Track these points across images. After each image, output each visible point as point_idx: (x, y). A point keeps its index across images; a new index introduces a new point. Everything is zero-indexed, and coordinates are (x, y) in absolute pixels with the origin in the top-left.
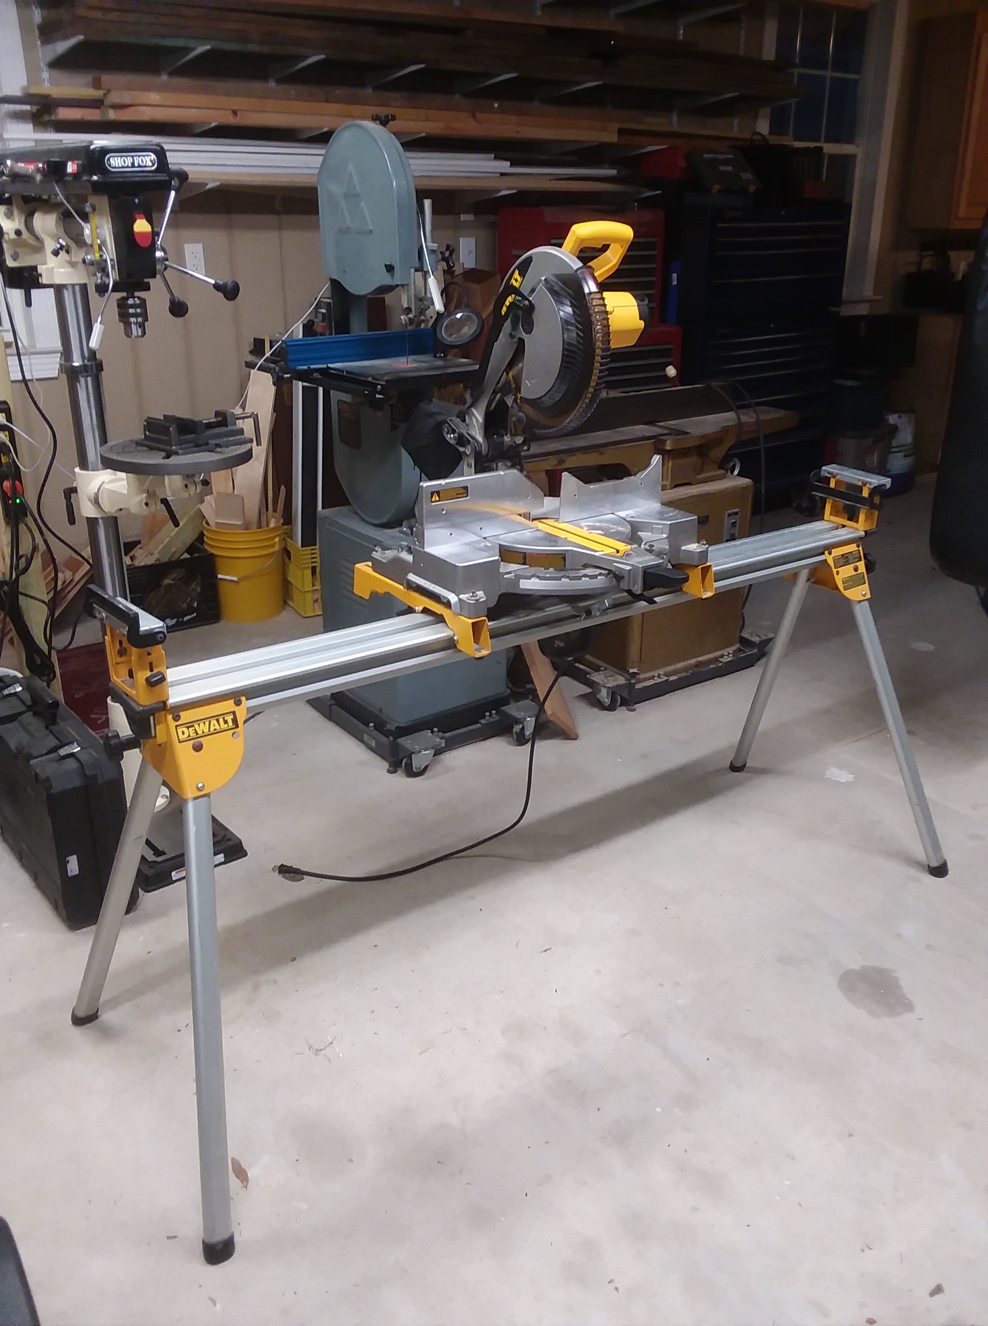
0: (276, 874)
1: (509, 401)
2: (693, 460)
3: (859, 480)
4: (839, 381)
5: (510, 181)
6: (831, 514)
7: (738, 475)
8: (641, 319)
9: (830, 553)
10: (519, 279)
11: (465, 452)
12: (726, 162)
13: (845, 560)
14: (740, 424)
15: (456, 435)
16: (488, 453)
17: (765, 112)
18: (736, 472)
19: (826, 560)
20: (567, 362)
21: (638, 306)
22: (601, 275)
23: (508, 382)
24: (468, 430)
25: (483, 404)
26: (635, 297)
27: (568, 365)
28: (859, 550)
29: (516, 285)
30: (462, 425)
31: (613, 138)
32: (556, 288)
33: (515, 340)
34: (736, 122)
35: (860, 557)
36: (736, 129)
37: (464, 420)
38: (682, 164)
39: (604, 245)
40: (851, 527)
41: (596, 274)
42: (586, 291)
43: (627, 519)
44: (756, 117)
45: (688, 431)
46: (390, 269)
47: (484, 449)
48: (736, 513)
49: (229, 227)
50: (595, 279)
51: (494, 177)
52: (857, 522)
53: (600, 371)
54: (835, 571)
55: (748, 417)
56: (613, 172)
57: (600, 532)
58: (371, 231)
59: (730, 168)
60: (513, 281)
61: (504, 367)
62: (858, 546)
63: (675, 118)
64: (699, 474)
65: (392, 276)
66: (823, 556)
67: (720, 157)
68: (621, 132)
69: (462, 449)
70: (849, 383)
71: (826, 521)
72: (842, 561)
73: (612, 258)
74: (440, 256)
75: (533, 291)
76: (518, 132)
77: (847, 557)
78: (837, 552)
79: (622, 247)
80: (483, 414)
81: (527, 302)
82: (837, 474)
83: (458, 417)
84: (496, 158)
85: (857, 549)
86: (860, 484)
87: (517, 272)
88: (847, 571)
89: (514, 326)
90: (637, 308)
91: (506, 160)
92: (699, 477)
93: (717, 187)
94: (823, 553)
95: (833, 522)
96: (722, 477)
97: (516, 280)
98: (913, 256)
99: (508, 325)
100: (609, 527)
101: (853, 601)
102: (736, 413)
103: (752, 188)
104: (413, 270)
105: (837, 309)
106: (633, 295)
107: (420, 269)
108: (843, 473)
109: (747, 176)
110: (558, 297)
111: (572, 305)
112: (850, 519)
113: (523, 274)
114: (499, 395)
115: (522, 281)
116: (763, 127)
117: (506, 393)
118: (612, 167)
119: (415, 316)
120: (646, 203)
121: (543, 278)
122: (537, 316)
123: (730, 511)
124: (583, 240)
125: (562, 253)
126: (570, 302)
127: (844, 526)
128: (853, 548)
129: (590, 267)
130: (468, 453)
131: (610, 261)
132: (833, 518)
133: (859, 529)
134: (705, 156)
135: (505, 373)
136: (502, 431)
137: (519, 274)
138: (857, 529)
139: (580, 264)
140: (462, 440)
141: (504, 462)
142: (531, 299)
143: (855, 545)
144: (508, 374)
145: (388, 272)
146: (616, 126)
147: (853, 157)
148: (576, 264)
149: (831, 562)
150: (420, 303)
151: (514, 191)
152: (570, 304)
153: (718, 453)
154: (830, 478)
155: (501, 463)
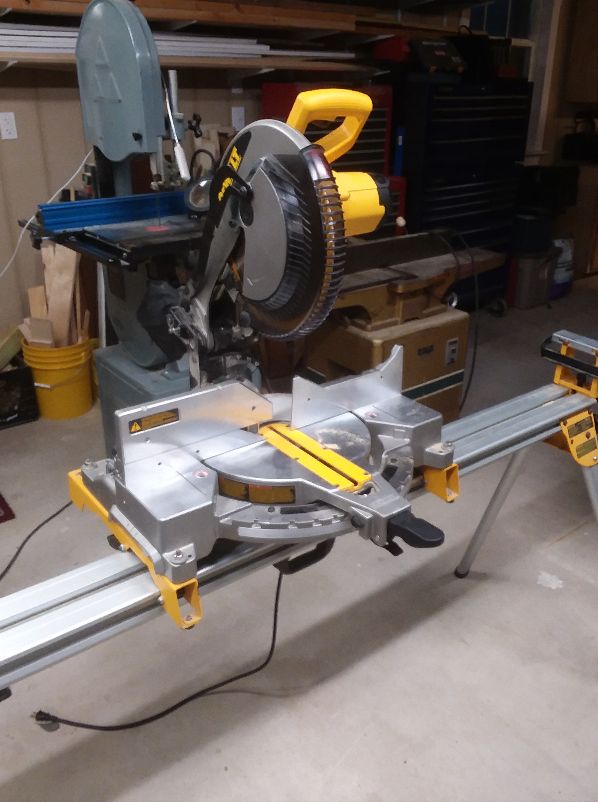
0: (34, 721)
1: (233, 295)
2: (420, 299)
3: (593, 350)
4: (521, 216)
5: (269, 62)
6: (561, 378)
7: (457, 307)
8: (381, 204)
9: (565, 424)
10: (238, 158)
11: (189, 345)
12: (440, 48)
13: (579, 428)
14: (459, 267)
15: (179, 328)
16: (214, 347)
17: (467, 12)
18: (454, 304)
19: (561, 431)
20: (293, 264)
21: (378, 189)
22: (331, 155)
23: (230, 275)
24: (192, 321)
25: (207, 295)
26: (375, 178)
27: (294, 267)
28: (591, 417)
29: (235, 165)
30: (185, 315)
31: (350, 27)
32: (278, 172)
33: (236, 229)
34: (445, 19)
35: (592, 423)
36: (445, 24)
37: (188, 310)
38: (406, 49)
39: (338, 118)
40: (583, 394)
41: (326, 154)
42: (315, 178)
43: (367, 421)
44: (460, 15)
45: (416, 274)
46: (138, 137)
47: (210, 344)
48: (455, 342)
49: (37, 98)
50: (324, 160)
51: (256, 58)
52: (589, 389)
53: (335, 269)
54: (569, 440)
55: (465, 260)
56: (352, 56)
57: (335, 446)
58: (120, 101)
59: (443, 53)
60: (231, 160)
61: (226, 258)
62: (590, 413)
63: (399, 15)
64: (424, 309)
65: (141, 143)
66: (559, 427)
67: (436, 44)
68: (358, 23)
69: (186, 342)
70: (528, 218)
71: (556, 384)
72: (576, 429)
73: (348, 133)
74: (187, 125)
75: (252, 173)
76: (274, 21)
77: (580, 425)
78: (571, 422)
79: (359, 121)
80: (207, 305)
81: (244, 189)
82: (569, 342)
83: (182, 306)
84: (258, 43)
85: (589, 415)
86: (594, 354)
87: (235, 150)
88: (580, 439)
89: (234, 215)
90: (376, 191)
91: (266, 44)
92: (424, 312)
93: (433, 68)
94: (558, 425)
95: (563, 386)
96: (444, 311)
97: (235, 160)
98: (569, 122)
99: (227, 212)
100: (346, 437)
101: (585, 467)
102: (455, 256)
103: (461, 69)
104: (160, 139)
105: (521, 163)
106: (372, 176)
107: (168, 137)
108: (576, 342)
109: (456, 59)
110: (280, 184)
111: (298, 194)
112: (580, 385)
113: (241, 152)
114: (223, 287)
115: (241, 161)
116: (465, 22)
117: (229, 287)
118: (351, 51)
119: (165, 183)
120: (378, 81)
121: (263, 159)
122: (258, 205)
123: (450, 341)
124: (311, 113)
125: (285, 128)
126: (295, 190)
127: (574, 392)
128: (585, 415)
129: (319, 147)
130: (192, 347)
131: (344, 136)
132: (563, 382)
133: (591, 396)
134: (424, 43)
135: (227, 264)
136: (231, 322)
137: (238, 153)
138: (589, 396)
139: (307, 143)
140: (185, 332)
141: (233, 355)
142: (249, 184)
143: (587, 412)
144: (231, 264)
145: (136, 140)
146: (354, 18)
147: (529, 48)
148: (302, 143)
149: (566, 433)
150: (169, 170)
151: (272, 70)
152: (294, 193)
153: (440, 291)
154: (561, 345)
155: (230, 357)
